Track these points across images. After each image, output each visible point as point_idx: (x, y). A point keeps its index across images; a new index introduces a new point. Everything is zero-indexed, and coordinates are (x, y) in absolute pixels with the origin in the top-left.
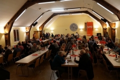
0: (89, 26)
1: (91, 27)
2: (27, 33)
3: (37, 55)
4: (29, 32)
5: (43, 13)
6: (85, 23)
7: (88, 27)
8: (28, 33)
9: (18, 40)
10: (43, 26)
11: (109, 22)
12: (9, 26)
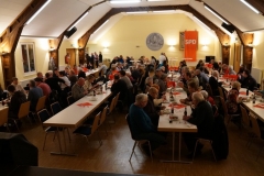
0: (189, 40)
1: (193, 42)
2: (51, 52)
3: (88, 104)
4: (57, 51)
5: (90, 8)
6: (181, 34)
7: (188, 42)
8: (55, 54)
9: (33, 69)
10: (86, 37)
11: (239, 33)
12: (13, 35)
